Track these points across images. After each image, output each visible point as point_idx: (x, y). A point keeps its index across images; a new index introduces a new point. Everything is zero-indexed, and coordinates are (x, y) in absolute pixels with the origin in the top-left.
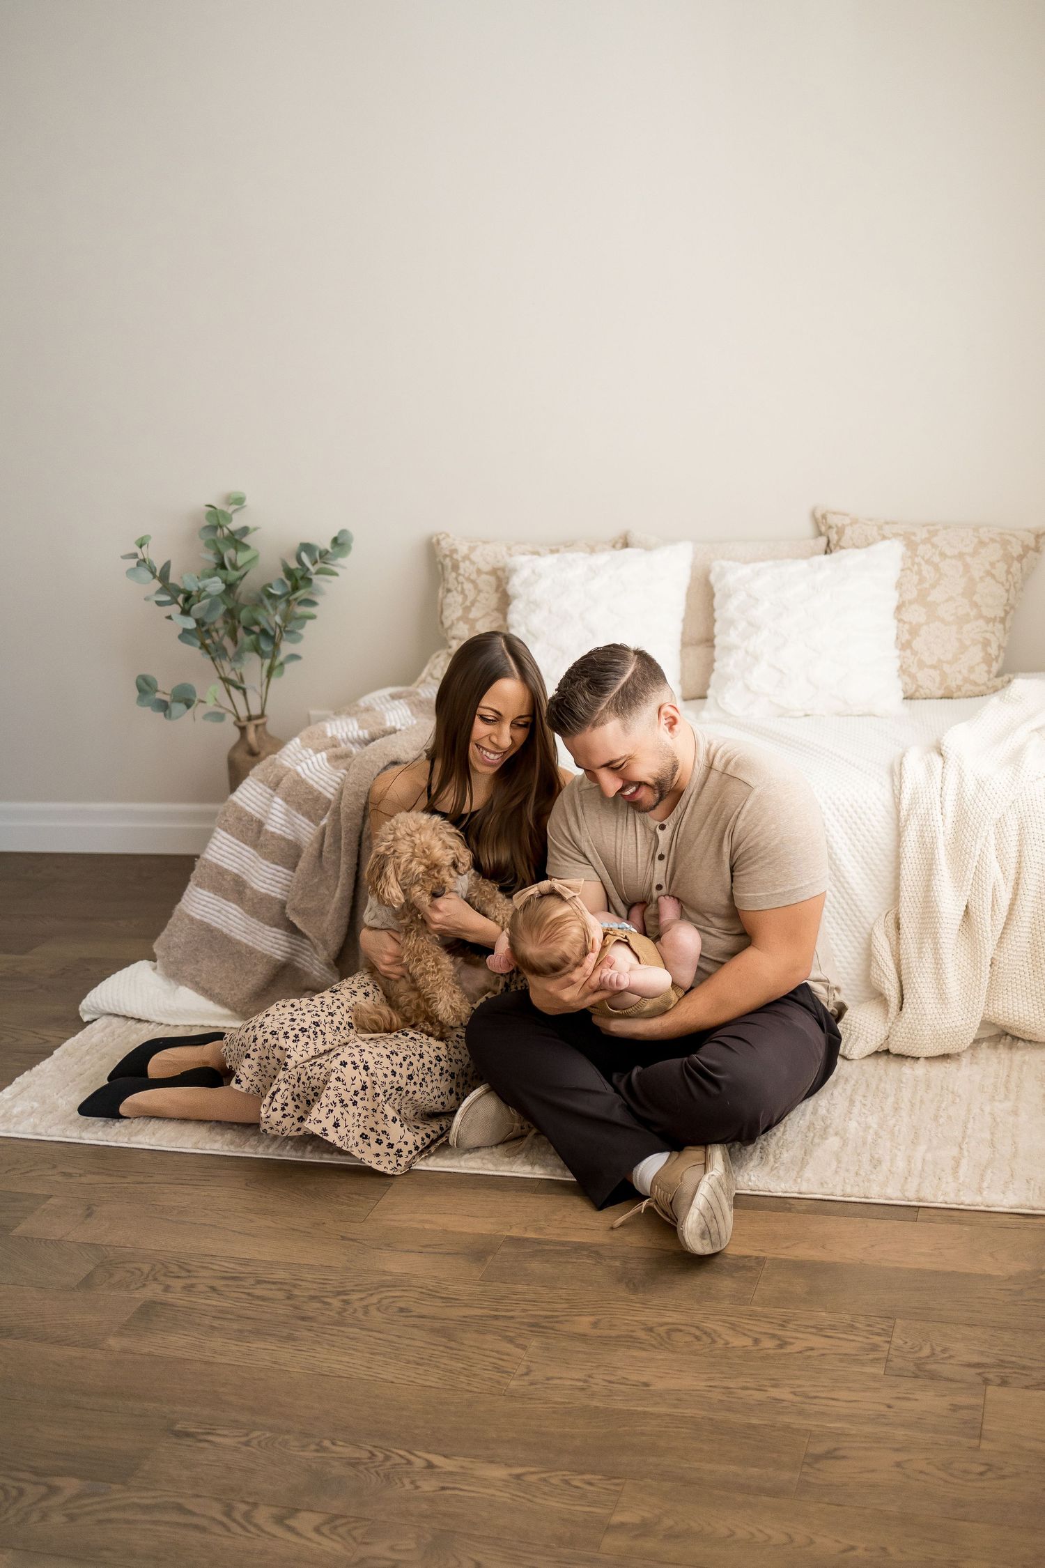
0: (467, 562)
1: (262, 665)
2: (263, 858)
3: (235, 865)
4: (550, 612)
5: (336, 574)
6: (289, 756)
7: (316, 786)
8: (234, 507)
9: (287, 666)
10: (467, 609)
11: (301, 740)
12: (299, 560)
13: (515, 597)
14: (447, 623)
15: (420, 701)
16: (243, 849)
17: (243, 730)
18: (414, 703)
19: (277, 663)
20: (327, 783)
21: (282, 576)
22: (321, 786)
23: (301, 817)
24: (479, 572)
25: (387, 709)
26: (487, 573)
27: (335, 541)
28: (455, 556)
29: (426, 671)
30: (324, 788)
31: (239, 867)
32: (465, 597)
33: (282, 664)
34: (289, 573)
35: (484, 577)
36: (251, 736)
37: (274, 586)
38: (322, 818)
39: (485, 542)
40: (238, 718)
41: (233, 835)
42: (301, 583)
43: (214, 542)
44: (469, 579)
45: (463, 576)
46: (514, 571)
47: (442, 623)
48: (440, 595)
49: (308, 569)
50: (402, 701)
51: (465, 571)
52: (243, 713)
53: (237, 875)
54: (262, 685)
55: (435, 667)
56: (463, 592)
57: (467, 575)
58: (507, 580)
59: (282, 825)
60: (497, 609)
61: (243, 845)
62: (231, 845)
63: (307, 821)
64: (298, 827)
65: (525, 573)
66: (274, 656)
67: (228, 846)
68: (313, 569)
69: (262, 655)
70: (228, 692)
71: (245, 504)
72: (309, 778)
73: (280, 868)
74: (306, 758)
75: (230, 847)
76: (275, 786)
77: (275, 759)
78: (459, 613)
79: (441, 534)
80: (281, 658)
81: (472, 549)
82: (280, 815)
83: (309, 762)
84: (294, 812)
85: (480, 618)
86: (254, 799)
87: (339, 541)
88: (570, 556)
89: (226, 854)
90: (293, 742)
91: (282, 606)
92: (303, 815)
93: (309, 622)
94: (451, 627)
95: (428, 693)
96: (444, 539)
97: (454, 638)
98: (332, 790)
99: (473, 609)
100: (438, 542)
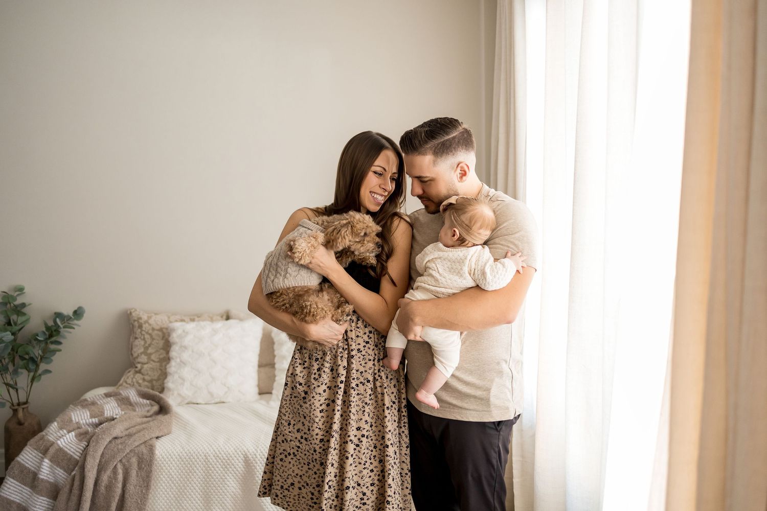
0: (147, 325)
1: (29, 376)
2: (36, 494)
3: (18, 498)
4: (193, 351)
5: (74, 328)
6: (52, 434)
7: (68, 451)
8: (17, 293)
9: (43, 377)
10: (146, 348)
11: (58, 423)
12: (55, 322)
13: (174, 343)
14: (135, 355)
15: (123, 398)
16: (24, 488)
17: (15, 411)
18: (119, 399)
19: (38, 374)
20: (75, 450)
21: (44, 329)
22: (72, 452)
23: (59, 469)
24: (153, 329)
25: (104, 402)
26: (157, 330)
27: (75, 312)
28: (140, 321)
29: (122, 379)
30: (74, 453)
31: (21, 499)
32: (146, 342)
33: (40, 375)
34: (48, 328)
35: (156, 332)
36: (20, 414)
37: (39, 335)
38: (73, 470)
39: (156, 314)
40: (13, 405)
41: (17, 481)
42: (54, 333)
43: (6, 311)
44: (147, 333)
45: (145, 331)
46: (173, 330)
47: (132, 354)
48: (131, 340)
49: (59, 326)
50: (112, 398)
51: (145, 328)
52: (15, 401)
53: (19, 504)
54: (27, 387)
55: (128, 378)
56: (144, 339)
57: (147, 331)
58: (169, 335)
59: (47, 474)
60: (163, 349)
61: (23, 486)
62: (16, 486)
63: (62, 471)
64: (57, 475)
65: (180, 332)
66: (36, 371)
67: (14, 487)
68: (61, 326)
69: (29, 371)
70: (8, 391)
71: (24, 291)
72: (65, 447)
73: (45, 499)
74: (63, 436)
75: (15, 488)
76: (45, 452)
77: (43, 435)
78: (142, 350)
79: (132, 309)
80: (40, 372)
81: (149, 318)
82: (47, 469)
83: (65, 438)
84: (55, 467)
85: (154, 353)
86: (31, 460)
87: (77, 313)
88: (202, 323)
89: (12, 492)
90: (53, 425)
91: (43, 345)
92: (60, 468)
93: (57, 353)
94: (137, 357)
95: (126, 393)
96: (134, 312)
97: (139, 363)
98: (78, 454)
99: (150, 348)
100: (131, 313)
